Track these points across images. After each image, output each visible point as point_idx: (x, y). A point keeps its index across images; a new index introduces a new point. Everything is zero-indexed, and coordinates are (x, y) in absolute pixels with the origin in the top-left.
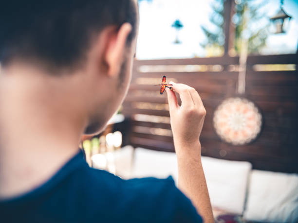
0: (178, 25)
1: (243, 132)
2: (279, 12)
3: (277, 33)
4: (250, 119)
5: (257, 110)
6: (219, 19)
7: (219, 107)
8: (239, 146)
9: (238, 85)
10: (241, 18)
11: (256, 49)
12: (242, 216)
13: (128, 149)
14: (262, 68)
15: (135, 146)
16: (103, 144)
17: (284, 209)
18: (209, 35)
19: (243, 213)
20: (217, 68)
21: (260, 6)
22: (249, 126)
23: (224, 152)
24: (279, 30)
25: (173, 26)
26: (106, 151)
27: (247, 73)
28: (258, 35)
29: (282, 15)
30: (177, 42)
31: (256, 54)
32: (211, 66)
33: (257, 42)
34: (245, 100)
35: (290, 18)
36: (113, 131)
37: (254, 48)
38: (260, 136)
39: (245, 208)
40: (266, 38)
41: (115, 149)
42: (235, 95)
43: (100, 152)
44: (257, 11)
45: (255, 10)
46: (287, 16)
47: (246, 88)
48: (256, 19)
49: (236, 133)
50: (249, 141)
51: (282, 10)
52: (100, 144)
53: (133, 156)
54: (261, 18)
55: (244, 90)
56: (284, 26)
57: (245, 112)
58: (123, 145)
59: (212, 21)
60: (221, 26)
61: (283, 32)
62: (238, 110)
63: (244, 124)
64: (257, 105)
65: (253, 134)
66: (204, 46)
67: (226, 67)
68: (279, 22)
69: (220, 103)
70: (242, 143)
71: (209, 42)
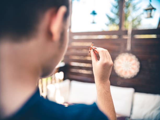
0: (94, 13)
1: (130, 71)
2: (149, 6)
3: (148, 18)
4: (133, 64)
5: (137, 59)
6: (116, 11)
7: (117, 58)
8: (128, 79)
9: (127, 46)
10: (127, 10)
11: (135, 26)
12: (129, 117)
13: (67, 81)
14: (138, 37)
15: (71, 80)
16: (53, 78)
17: (153, 114)
18: (110, 19)
19: (130, 116)
20: (115, 37)
21: (137, 3)
22: (133, 69)
23: (119, 83)
24: (149, 16)
25: (91, 14)
26: (55, 82)
27: (131, 39)
28: (136, 19)
29: (150, 7)
30: (94, 23)
31: (135, 29)
32: (111, 36)
33: (136, 23)
34: (131, 54)
35: (155, 9)
36: (59, 72)
37: (134, 26)
38: (139, 73)
39: (131, 113)
40: (140, 21)
41: (60, 81)
42: (125, 52)
43: (51, 83)
44: (136, 6)
45: (135, 6)
46: (153, 8)
47: (131, 48)
48: (135, 10)
49: (126, 72)
50: (133, 76)
51: (151, 5)
52: (52, 78)
53: (70, 85)
54: (138, 10)
55: (130, 48)
56: (151, 14)
57: (131, 60)
58: (64, 79)
59: (112, 11)
60: (117, 14)
61: (151, 17)
62: (127, 59)
63: (130, 67)
64: (137, 57)
65: (135, 73)
66: (107, 25)
67: (120, 36)
68: (149, 12)
69: (117, 56)
70: (129, 77)
71: (110, 23)
